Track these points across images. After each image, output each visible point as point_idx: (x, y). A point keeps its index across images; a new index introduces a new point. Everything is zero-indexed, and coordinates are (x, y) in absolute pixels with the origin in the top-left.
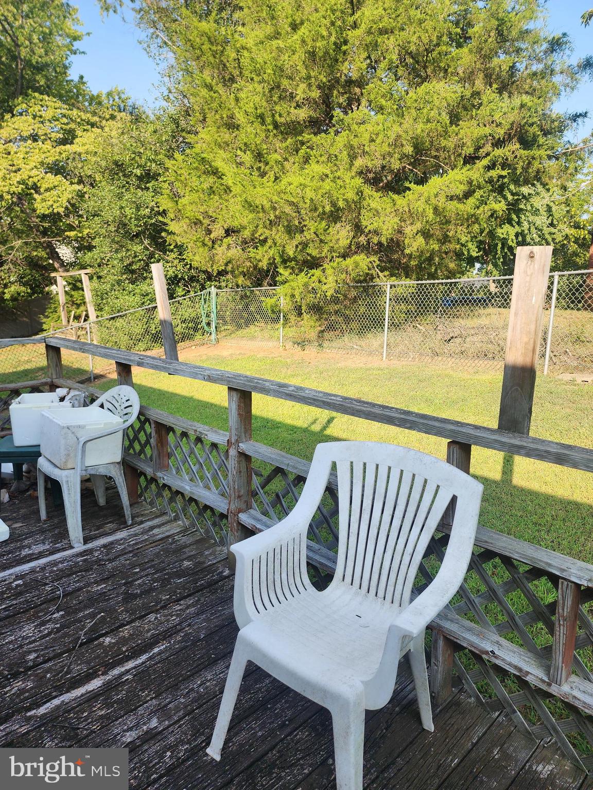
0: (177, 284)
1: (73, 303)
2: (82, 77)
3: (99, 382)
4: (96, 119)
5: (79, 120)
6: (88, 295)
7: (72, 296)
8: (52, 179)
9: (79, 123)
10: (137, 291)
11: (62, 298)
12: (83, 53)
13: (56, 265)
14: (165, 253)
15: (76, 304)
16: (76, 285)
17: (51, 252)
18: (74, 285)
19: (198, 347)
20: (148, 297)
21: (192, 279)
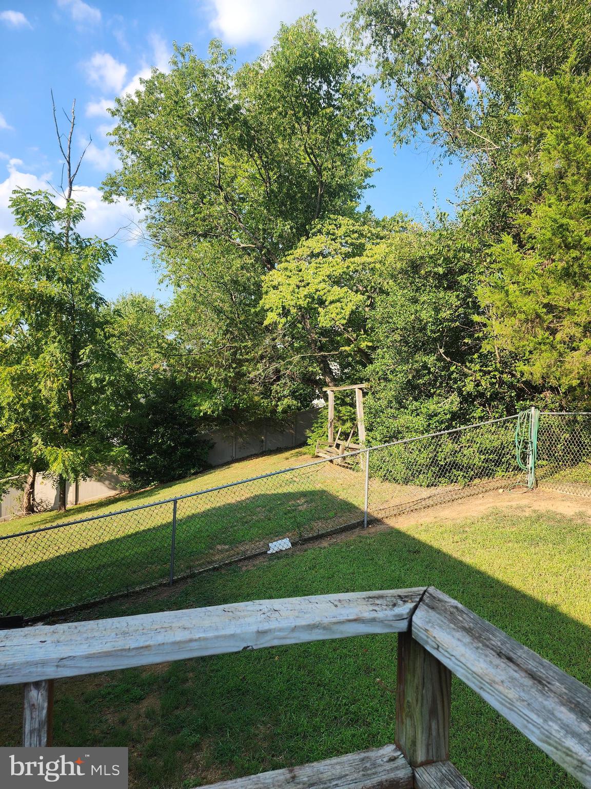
0: (472, 402)
1: (339, 418)
2: (369, 207)
3: (373, 530)
4: (386, 232)
5: (369, 235)
6: (360, 411)
7: (339, 412)
8: (337, 291)
9: (369, 238)
10: (424, 410)
11: (331, 413)
12: (373, 186)
13: (328, 379)
14: (463, 363)
15: (342, 420)
16: (345, 401)
17: (324, 367)
18: (343, 401)
19: (507, 491)
20: (437, 418)
21: (496, 396)
